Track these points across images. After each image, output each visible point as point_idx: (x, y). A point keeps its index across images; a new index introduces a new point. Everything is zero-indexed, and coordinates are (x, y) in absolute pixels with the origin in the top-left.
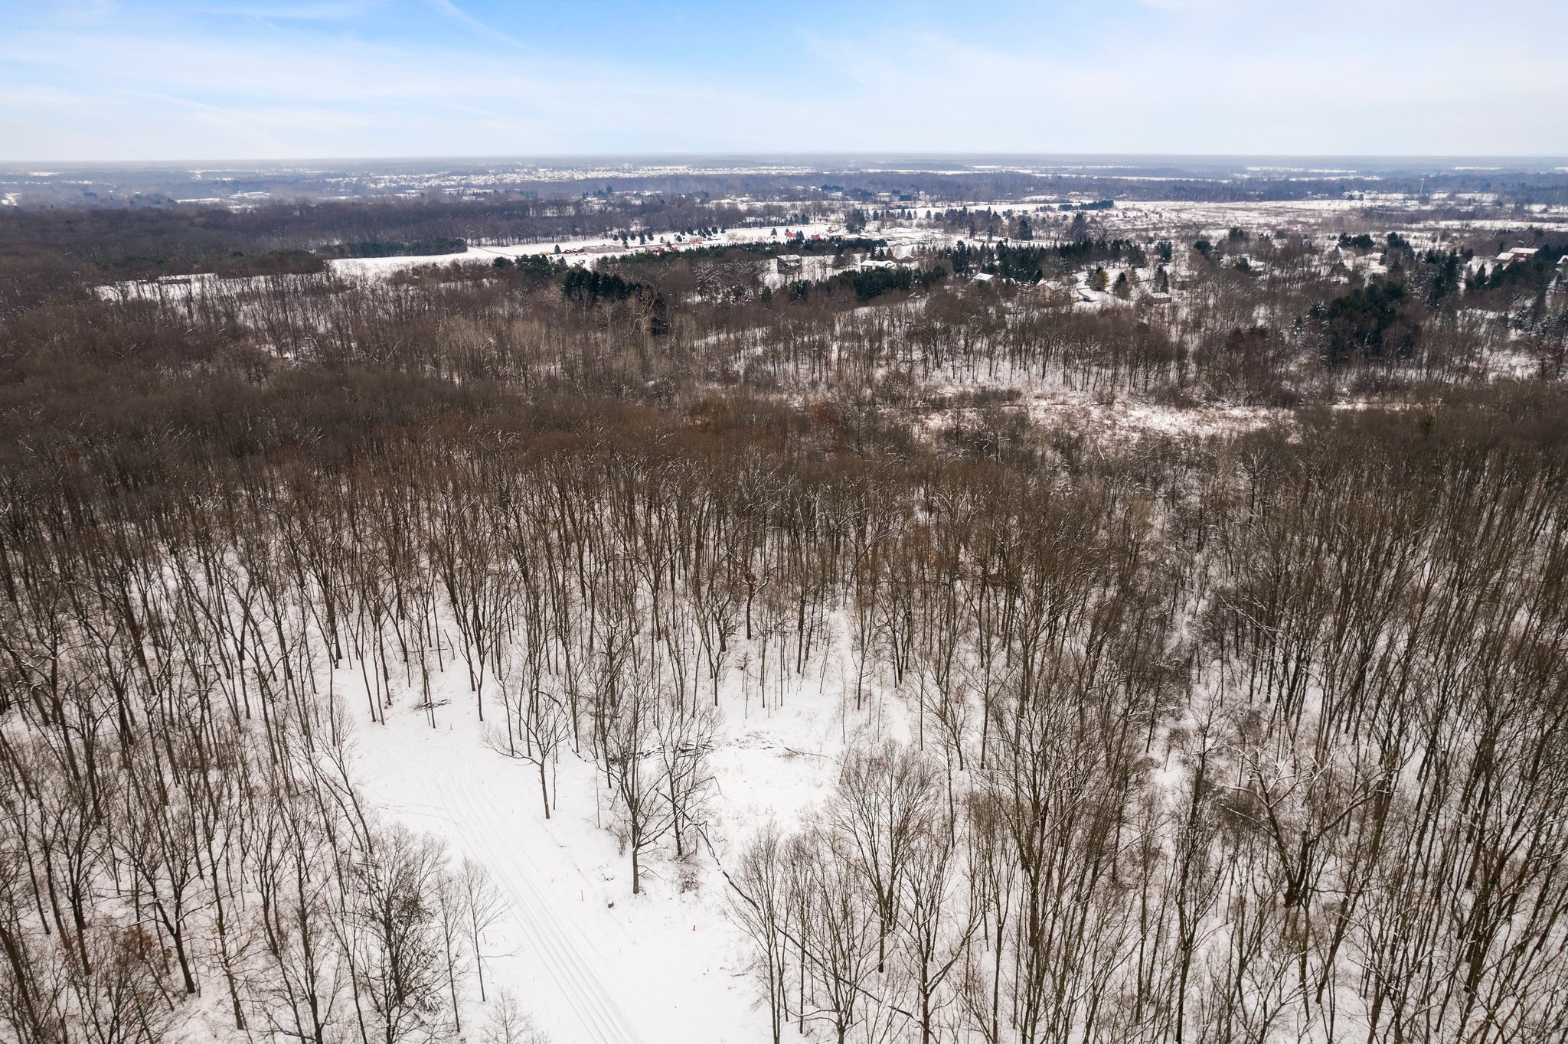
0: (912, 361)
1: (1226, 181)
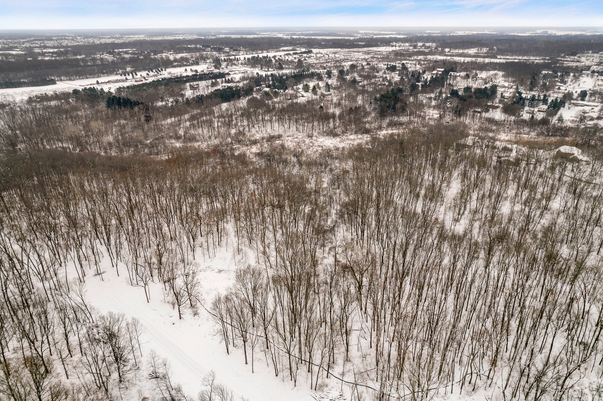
0: (244, 126)
1: (352, 38)
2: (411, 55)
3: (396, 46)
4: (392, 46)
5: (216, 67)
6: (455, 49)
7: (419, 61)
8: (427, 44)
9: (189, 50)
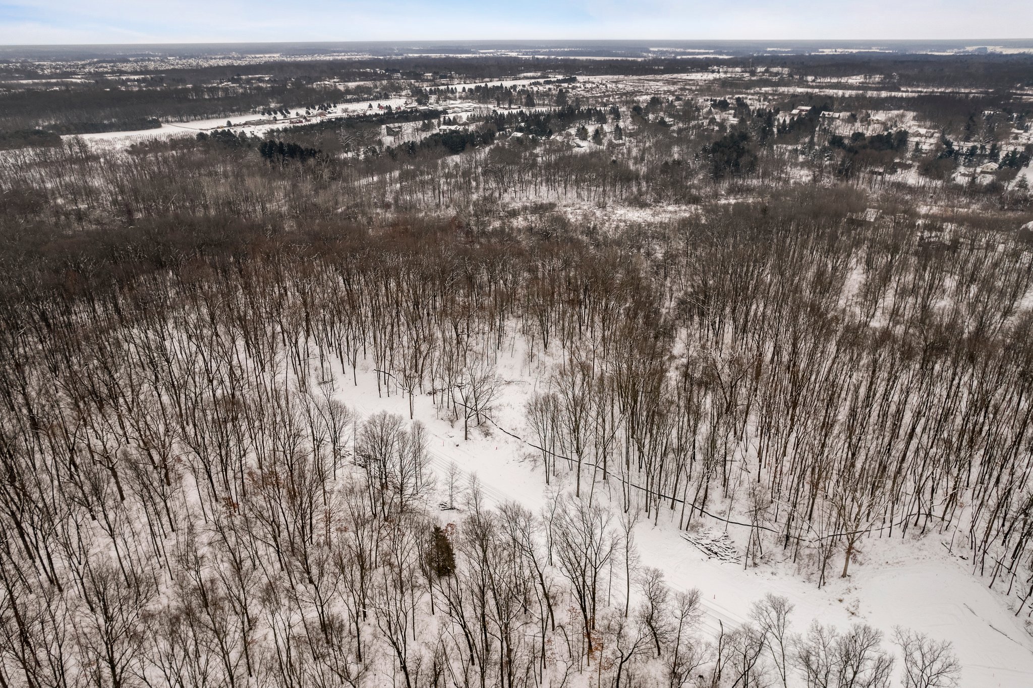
1: (640, 60)
2: (750, 85)
3: (719, 72)
4: (713, 72)
5: (420, 103)
6: (824, 76)
7: (765, 96)
8: (775, 70)
9: (365, 77)
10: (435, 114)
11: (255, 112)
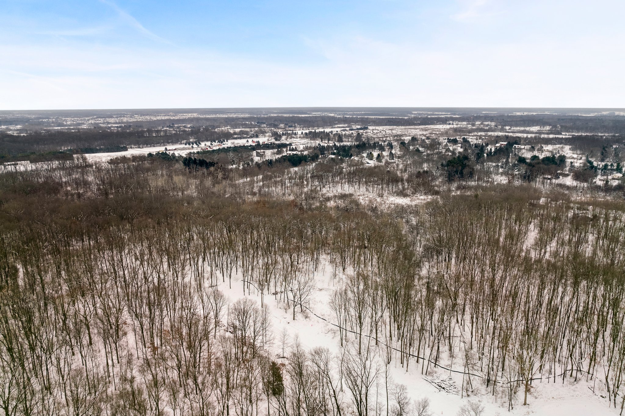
0: (315, 186)
1: (406, 118)
2: (470, 131)
3: (453, 124)
4: (450, 124)
5: (276, 140)
6: (516, 127)
7: (480, 137)
8: (486, 123)
9: (246, 126)
10: (285, 146)
11: (181, 144)
